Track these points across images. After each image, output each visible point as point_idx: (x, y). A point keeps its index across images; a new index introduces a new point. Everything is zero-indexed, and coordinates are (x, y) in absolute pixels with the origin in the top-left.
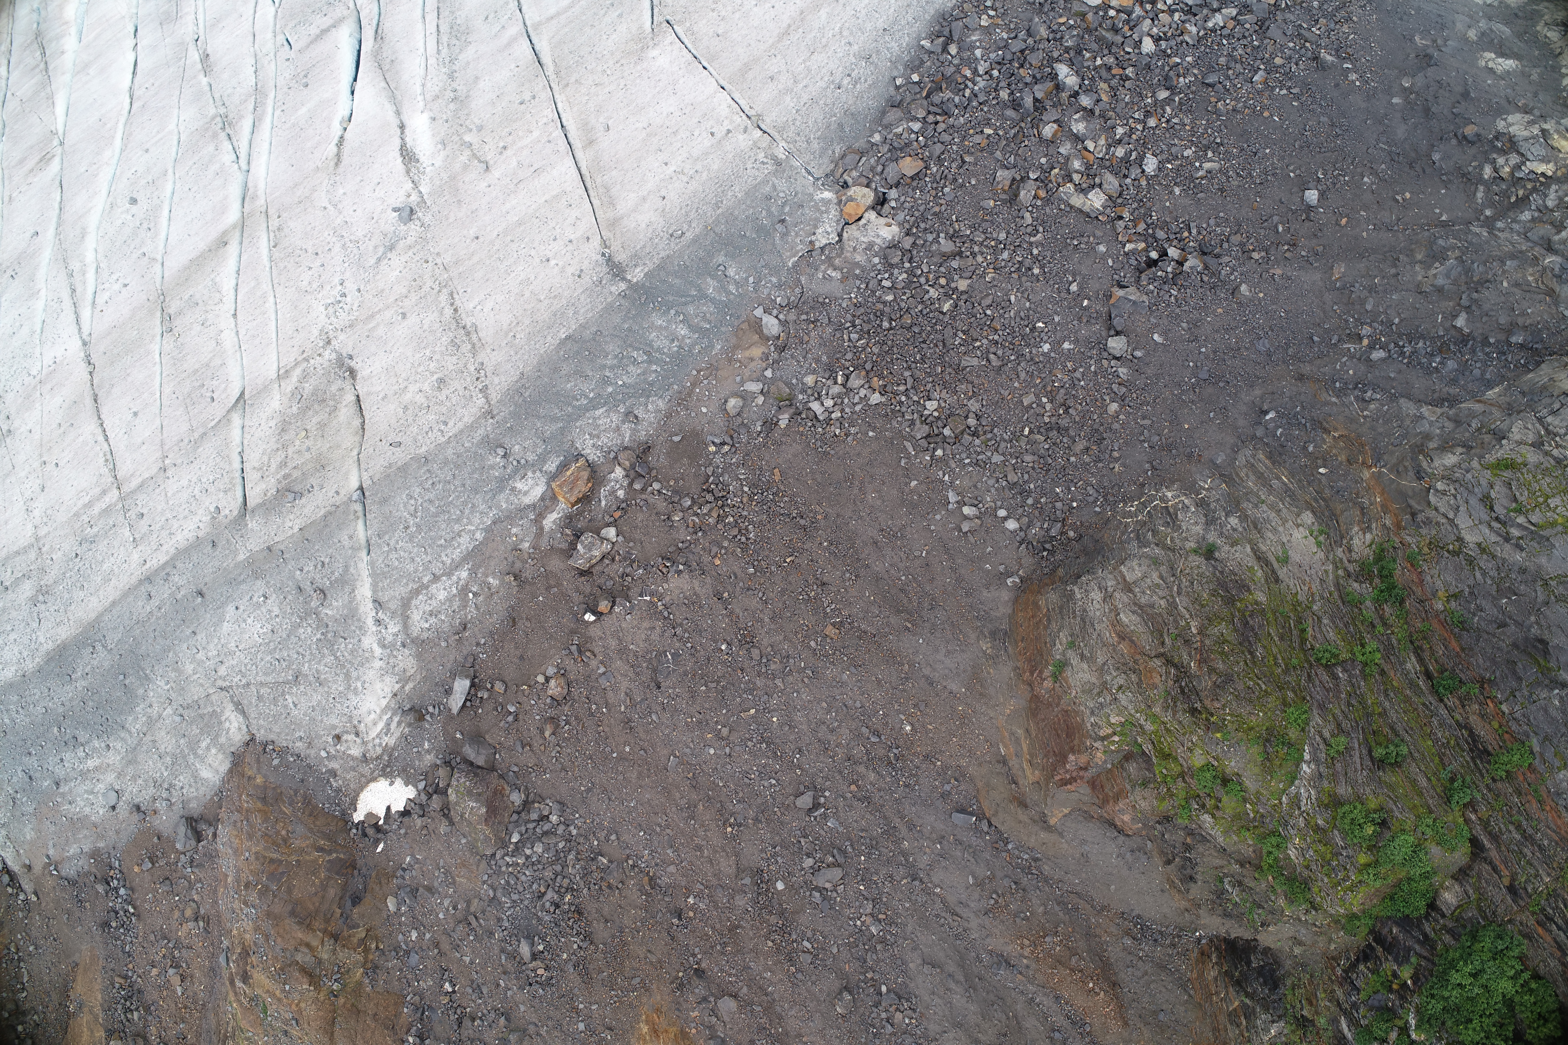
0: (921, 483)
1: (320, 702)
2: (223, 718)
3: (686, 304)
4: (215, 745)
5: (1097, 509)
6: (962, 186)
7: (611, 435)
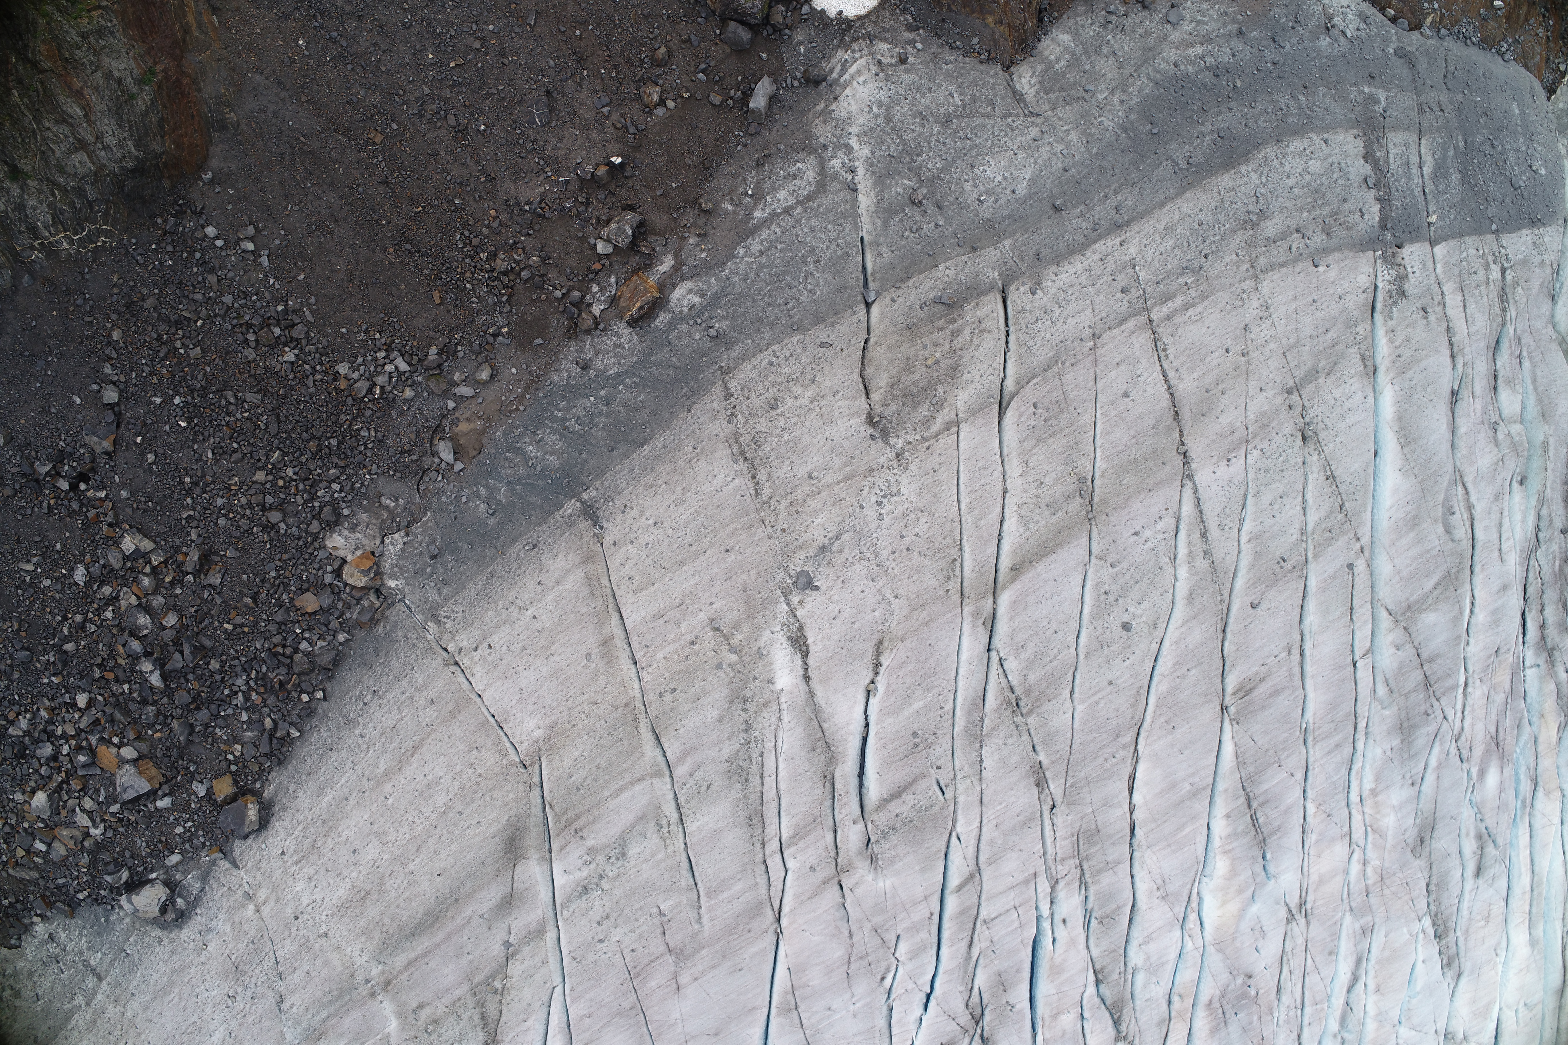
0: (295, 277)
1: (923, 95)
2: (1037, 86)
3: (527, 477)
4: (1050, 62)
5: (134, 241)
6: (256, 575)
7: (603, 347)
